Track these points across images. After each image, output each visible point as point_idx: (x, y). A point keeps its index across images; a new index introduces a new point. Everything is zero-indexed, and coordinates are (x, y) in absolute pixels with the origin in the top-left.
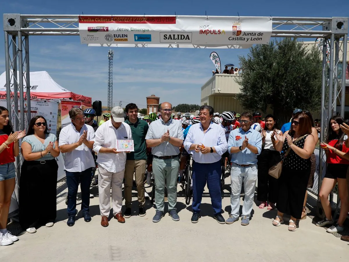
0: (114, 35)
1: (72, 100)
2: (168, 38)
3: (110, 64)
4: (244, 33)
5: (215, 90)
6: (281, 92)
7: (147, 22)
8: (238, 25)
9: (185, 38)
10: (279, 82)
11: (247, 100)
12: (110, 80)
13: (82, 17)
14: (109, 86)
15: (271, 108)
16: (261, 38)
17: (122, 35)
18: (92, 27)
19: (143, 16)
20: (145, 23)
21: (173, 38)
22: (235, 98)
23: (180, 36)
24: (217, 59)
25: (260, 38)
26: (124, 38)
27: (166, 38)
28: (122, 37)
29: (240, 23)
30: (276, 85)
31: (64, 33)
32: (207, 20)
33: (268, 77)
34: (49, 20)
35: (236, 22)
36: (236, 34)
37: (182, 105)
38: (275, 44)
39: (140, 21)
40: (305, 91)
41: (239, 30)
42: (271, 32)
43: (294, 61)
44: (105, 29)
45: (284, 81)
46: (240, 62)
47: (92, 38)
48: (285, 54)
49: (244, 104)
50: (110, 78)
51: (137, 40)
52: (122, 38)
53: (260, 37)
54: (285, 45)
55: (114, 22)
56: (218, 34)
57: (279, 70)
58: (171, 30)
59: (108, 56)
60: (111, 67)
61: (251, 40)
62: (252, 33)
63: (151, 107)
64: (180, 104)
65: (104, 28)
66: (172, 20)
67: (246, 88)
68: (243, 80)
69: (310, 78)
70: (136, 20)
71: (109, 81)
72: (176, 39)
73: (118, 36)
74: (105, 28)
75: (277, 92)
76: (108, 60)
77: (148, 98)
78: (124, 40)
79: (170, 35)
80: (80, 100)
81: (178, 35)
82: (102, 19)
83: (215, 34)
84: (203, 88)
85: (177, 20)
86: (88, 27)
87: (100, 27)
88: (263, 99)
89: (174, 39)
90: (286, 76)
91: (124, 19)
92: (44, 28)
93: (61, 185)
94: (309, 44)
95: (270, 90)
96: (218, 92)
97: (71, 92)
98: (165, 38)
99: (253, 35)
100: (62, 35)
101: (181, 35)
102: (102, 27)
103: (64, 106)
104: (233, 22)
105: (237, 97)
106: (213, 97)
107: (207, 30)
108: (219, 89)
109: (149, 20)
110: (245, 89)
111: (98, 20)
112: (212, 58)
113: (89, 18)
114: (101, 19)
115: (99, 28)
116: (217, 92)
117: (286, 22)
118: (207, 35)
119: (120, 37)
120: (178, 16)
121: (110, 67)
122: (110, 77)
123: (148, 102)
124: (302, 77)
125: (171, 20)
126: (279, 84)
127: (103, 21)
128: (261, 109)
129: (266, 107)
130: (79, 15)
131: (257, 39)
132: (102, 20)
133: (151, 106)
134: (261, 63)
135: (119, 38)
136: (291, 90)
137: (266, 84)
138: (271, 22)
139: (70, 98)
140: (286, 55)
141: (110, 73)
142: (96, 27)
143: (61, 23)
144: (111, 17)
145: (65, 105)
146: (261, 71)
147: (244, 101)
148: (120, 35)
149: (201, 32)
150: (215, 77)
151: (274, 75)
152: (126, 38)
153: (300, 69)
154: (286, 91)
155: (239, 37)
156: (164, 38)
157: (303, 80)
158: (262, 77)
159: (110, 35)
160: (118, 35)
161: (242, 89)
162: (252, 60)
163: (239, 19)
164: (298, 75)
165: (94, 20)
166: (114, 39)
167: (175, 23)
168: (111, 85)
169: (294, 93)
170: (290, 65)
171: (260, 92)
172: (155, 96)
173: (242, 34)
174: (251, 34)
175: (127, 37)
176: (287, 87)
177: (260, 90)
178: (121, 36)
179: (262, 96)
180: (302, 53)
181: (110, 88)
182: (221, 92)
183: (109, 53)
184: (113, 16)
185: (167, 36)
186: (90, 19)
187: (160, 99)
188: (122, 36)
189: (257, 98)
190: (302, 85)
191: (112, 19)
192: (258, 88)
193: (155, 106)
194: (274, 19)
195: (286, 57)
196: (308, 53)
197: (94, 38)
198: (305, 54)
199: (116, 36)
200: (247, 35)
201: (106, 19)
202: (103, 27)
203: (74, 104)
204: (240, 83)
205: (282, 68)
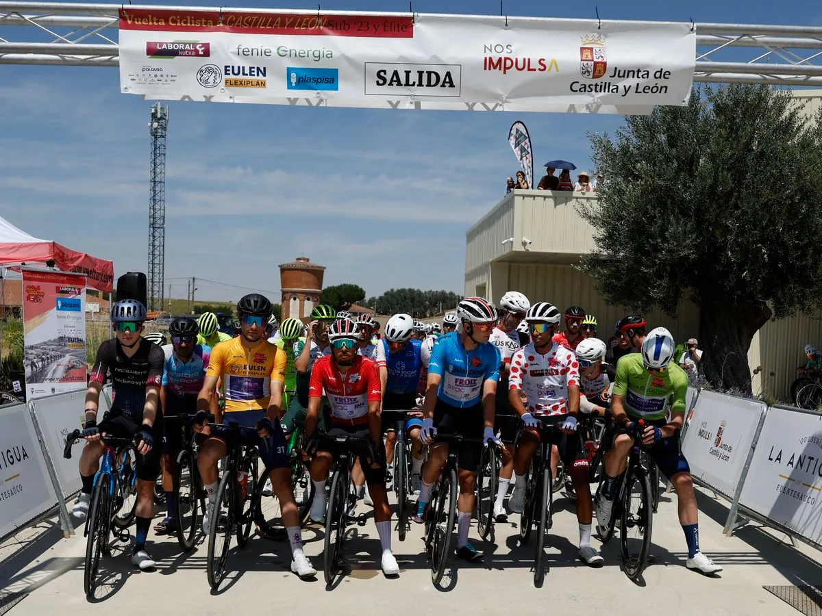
0: (226, 67)
1: (57, 269)
2: (388, 82)
3: (157, 152)
4: (616, 68)
5: (512, 242)
6: (724, 248)
7: (326, 30)
8: (598, 46)
9: (441, 83)
10: (717, 216)
11: (616, 275)
12: (157, 207)
13: (128, 11)
14: (153, 225)
15: (693, 299)
16: (666, 87)
17: (251, 68)
18: (161, 44)
19: (315, 12)
20: (320, 33)
21: (403, 81)
22: (579, 268)
23: (425, 77)
24: (526, 144)
25: (662, 87)
26: (256, 78)
27: (385, 80)
28: (251, 75)
29: (602, 40)
30: (708, 226)
31: (68, 57)
32: (506, 29)
33: (683, 201)
34: (27, 17)
35: (590, 35)
36: (591, 74)
37: (398, 291)
38: (703, 98)
39: (306, 27)
40: (796, 247)
41: (600, 60)
42: (692, 68)
43: (762, 154)
44: (200, 50)
45: (731, 213)
46: (593, 152)
47: (156, 76)
48: (733, 130)
49: (608, 288)
50: (154, 200)
51: (294, 85)
52: (249, 78)
53: (661, 82)
54: (737, 103)
55: (228, 27)
56: (540, 69)
57: (716, 180)
58: (398, 56)
59: (149, 124)
60: (158, 161)
61: (636, 92)
62: (639, 71)
63: (295, 299)
64: (392, 290)
65: (198, 47)
66: (402, 28)
67: (614, 234)
68: (606, 209)
69: (811, 205)
70: (292, 25)
71: (154, 209)
72: (413, 85)
73: (236, 72)
74: (200, 47)
75: (711, 252)
76: (150, 139)
77: (284, 270)
78: (254, 83)
79: (396, 73)
80: (79, 268)
81: (421, 73)
82: (191, 19)
83: (529, 69)
84: (472, 235)
85: (417, 27)
86: (148, 43)
87: (185, 44)
88: (666, 270)
89: (407, 84)
90: (739, 198)
91: (258, 20)
92: (10, 41)
93: (34, 537)
94: (810, 98)
95: (688, 242)
96: (523, 250)
97: (51, 241)
98: (381, 82)
99: (640, 75)
100: (65, 63)
101: (429, 73)
102: (189, 44)
103: (32, 287)
104: (584, 36)
105: (585, 263)
106: (507, 264)
107: (506, 59)
108: (525, 239)
109: (331, 25)
110: (610, 240)
111: (177, 22)
112: (512, 141)
113: (150, 16)
114: (188, 17)
115: (182, 47)
116: (518, 248)
117: (736, 38)
118: (505, 73)
119: (244, 74)
120: (420, 15)
121: (155, 164)
122: (157, 198)
123: (284, 282)
124: (788, 202)
125: (398, 25)
126: (717, 224)
127: (193, 25)
128: (660, 302)
129: (677, 294)
130: (120, 6)
131: (655, 90)
132: (191, 23)
133: (295, 295)
134: (661, 157)
135: (241, 77)
136: (754, 243)
137: (678, 223)
138: (694, 37)
139: (50, 264)
140: (737, 130)
141: (155, 182)
142: (173, 44)
143: (62, 28)
144: (217, 13)
145: (35, 284)
146: (661, 182)
147: (609, 277)
148: (243, 68)
149: (490, 64)
150: (513, 198)
151: (702, 194)
152: (261, 77)
153: (781, 177)
154: (740, 245)
155: (599, 84)
156: (378, 82)
157: (792, 211)
158: (662, 199)
159: (213, 67)
160: (239, 67)
161: (600, 240)
162: (631, 148)
163: (599, 28)
164: (775, 197)
165: (166, 21)
166: (223, 82)
167: (410, 35)
168: (159, 222)
169: (765, 254)
170: (750, 163)
171: (656, 249)
172: (308, 260)
173: (610, 72)
174: (634, 72)
175: (264, 75)
176: (742, 232)
177: (659, 240)
178: (247, 71)
179: (664, 263)
180: (787, 128)
181: (157, 234)
182: (531, 250)
183: (154, 115)
184: (224, 9)
185: (385, 74)
186: (155, 19)
187: (325, 270)
188: (251, 71)
189: (647, 267)
190: (788, 228)
191: (222, 18)
192: (651, 236)
193: (308, 295)
194: (700, 31)
195: (737, 138)
196: (806, 126)
197: (162, 76)
198: (798, 129)
199: (231, 72)
200: (624, 76)
201: (203, 20)
202: (195, 44)
203: (63, 282)
204: (593, 220)
205: (725, 173)
